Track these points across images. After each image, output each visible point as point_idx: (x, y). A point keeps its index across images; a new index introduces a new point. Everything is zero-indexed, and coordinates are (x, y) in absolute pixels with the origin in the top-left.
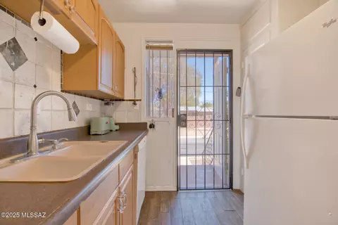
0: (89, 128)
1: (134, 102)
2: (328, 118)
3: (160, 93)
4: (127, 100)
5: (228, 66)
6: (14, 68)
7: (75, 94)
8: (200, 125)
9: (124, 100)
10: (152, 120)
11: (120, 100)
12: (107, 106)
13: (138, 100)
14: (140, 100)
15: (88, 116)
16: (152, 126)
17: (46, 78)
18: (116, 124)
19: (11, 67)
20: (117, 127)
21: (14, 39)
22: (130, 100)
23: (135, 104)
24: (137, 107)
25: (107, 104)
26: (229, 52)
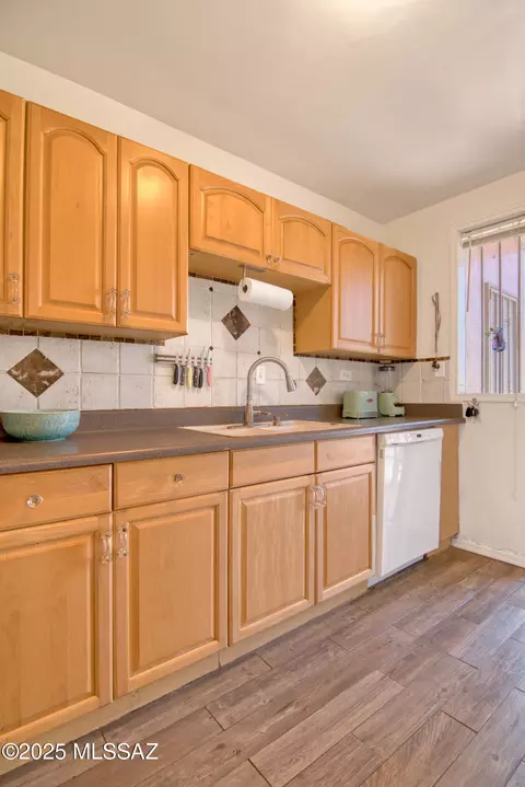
0: (341, 407)
1: (435, 363)
3: (499, 340)
4: (422, 360)
6: (236, 337)
7: (317, 357)
9: (415, 360)
10: (474, 400)
11: (409, 361)
12: (383, 373)
13: (442, 359)
14: (448, 358)
15: (342, 388)
16: (471, 412)
17: (273, 341)
18: (398, 405)
19: (234, 336)
20: (401, 411)
21: (236, 308)
22: (428, 360)
23: (435, 366)
24: (438, 373)
25: (382, 369)
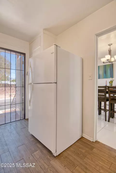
2: (51, 83)
5: (23, 61)
8: (8, 89)
26: (24, 54)
